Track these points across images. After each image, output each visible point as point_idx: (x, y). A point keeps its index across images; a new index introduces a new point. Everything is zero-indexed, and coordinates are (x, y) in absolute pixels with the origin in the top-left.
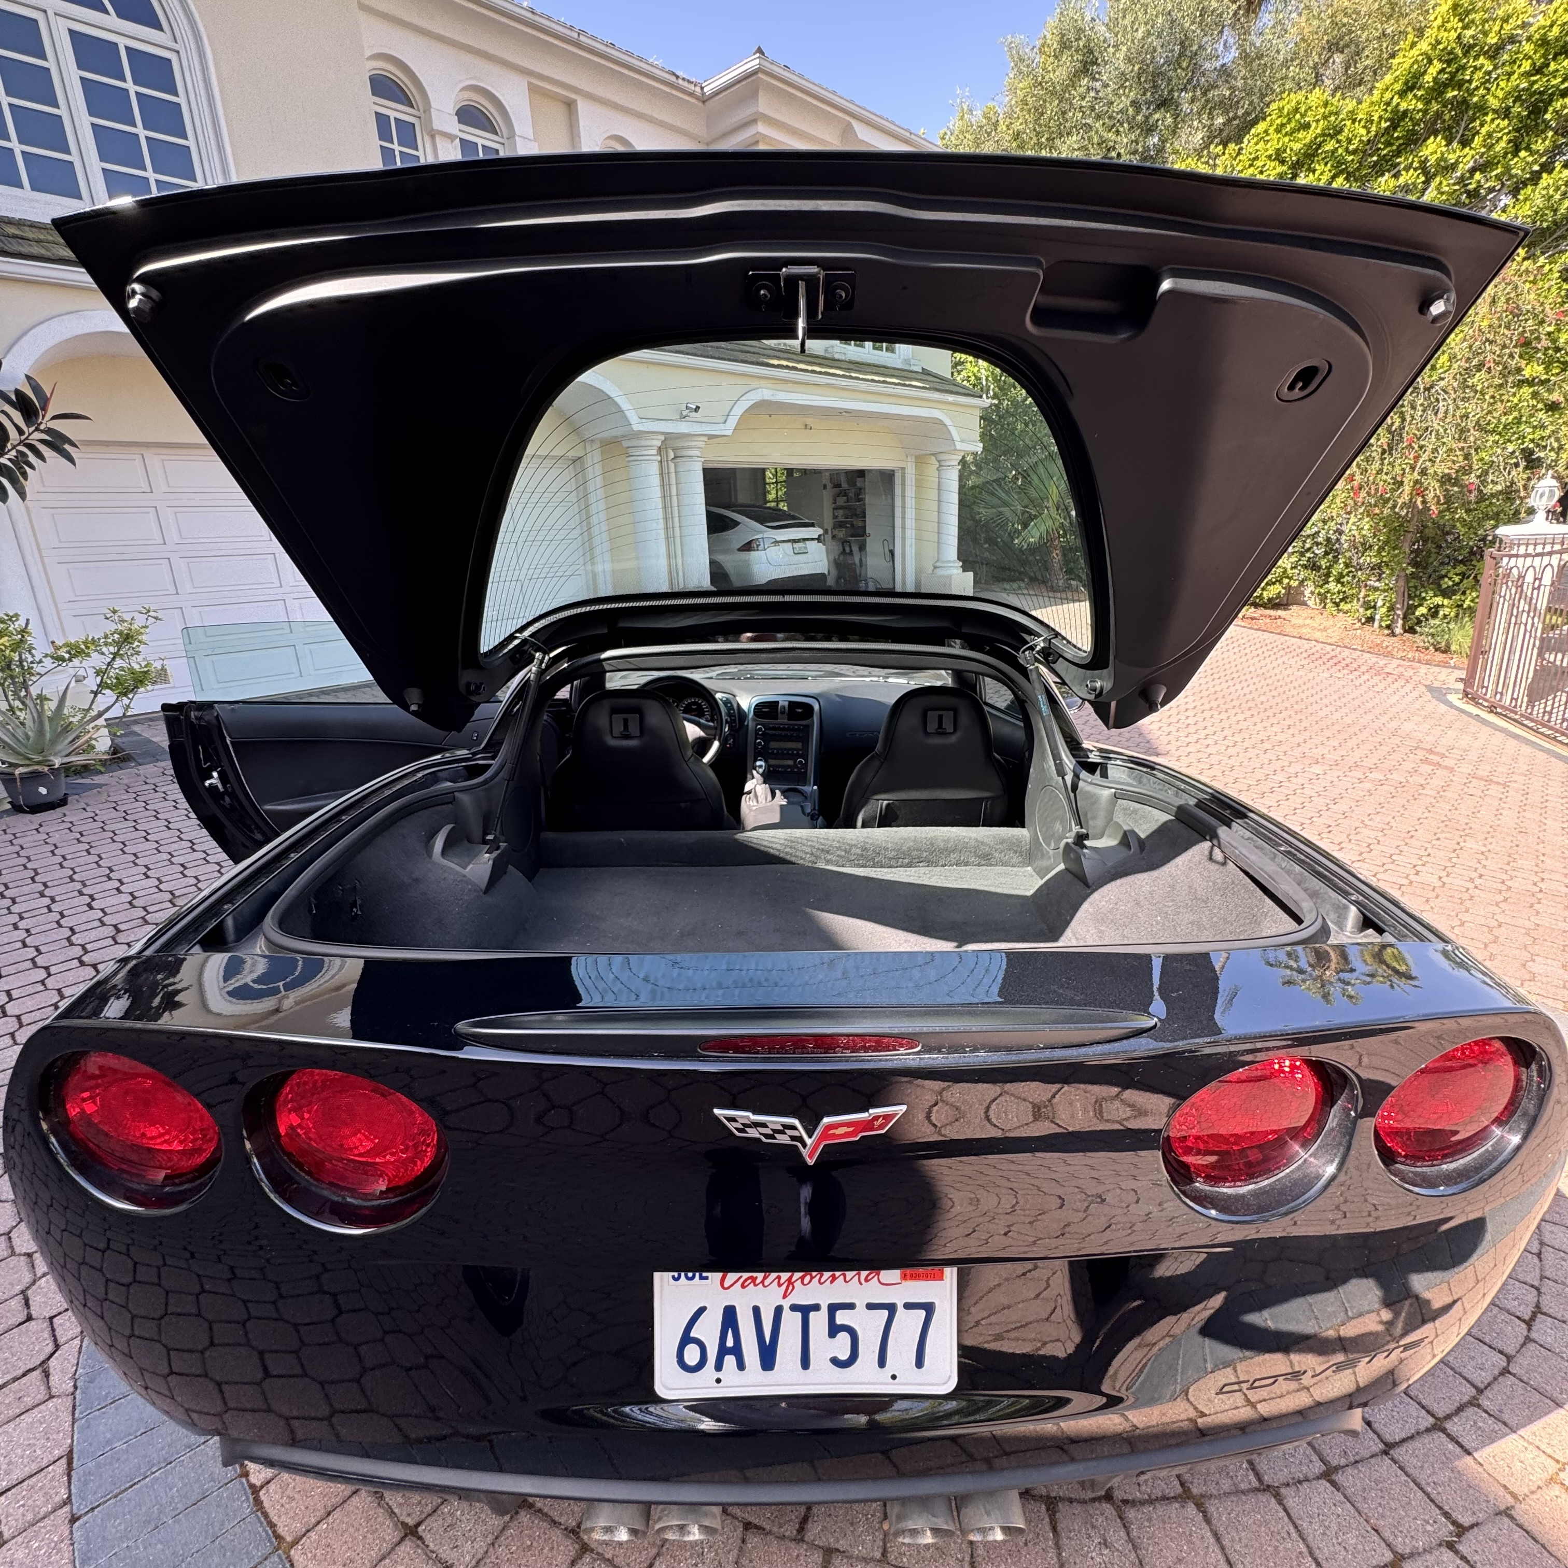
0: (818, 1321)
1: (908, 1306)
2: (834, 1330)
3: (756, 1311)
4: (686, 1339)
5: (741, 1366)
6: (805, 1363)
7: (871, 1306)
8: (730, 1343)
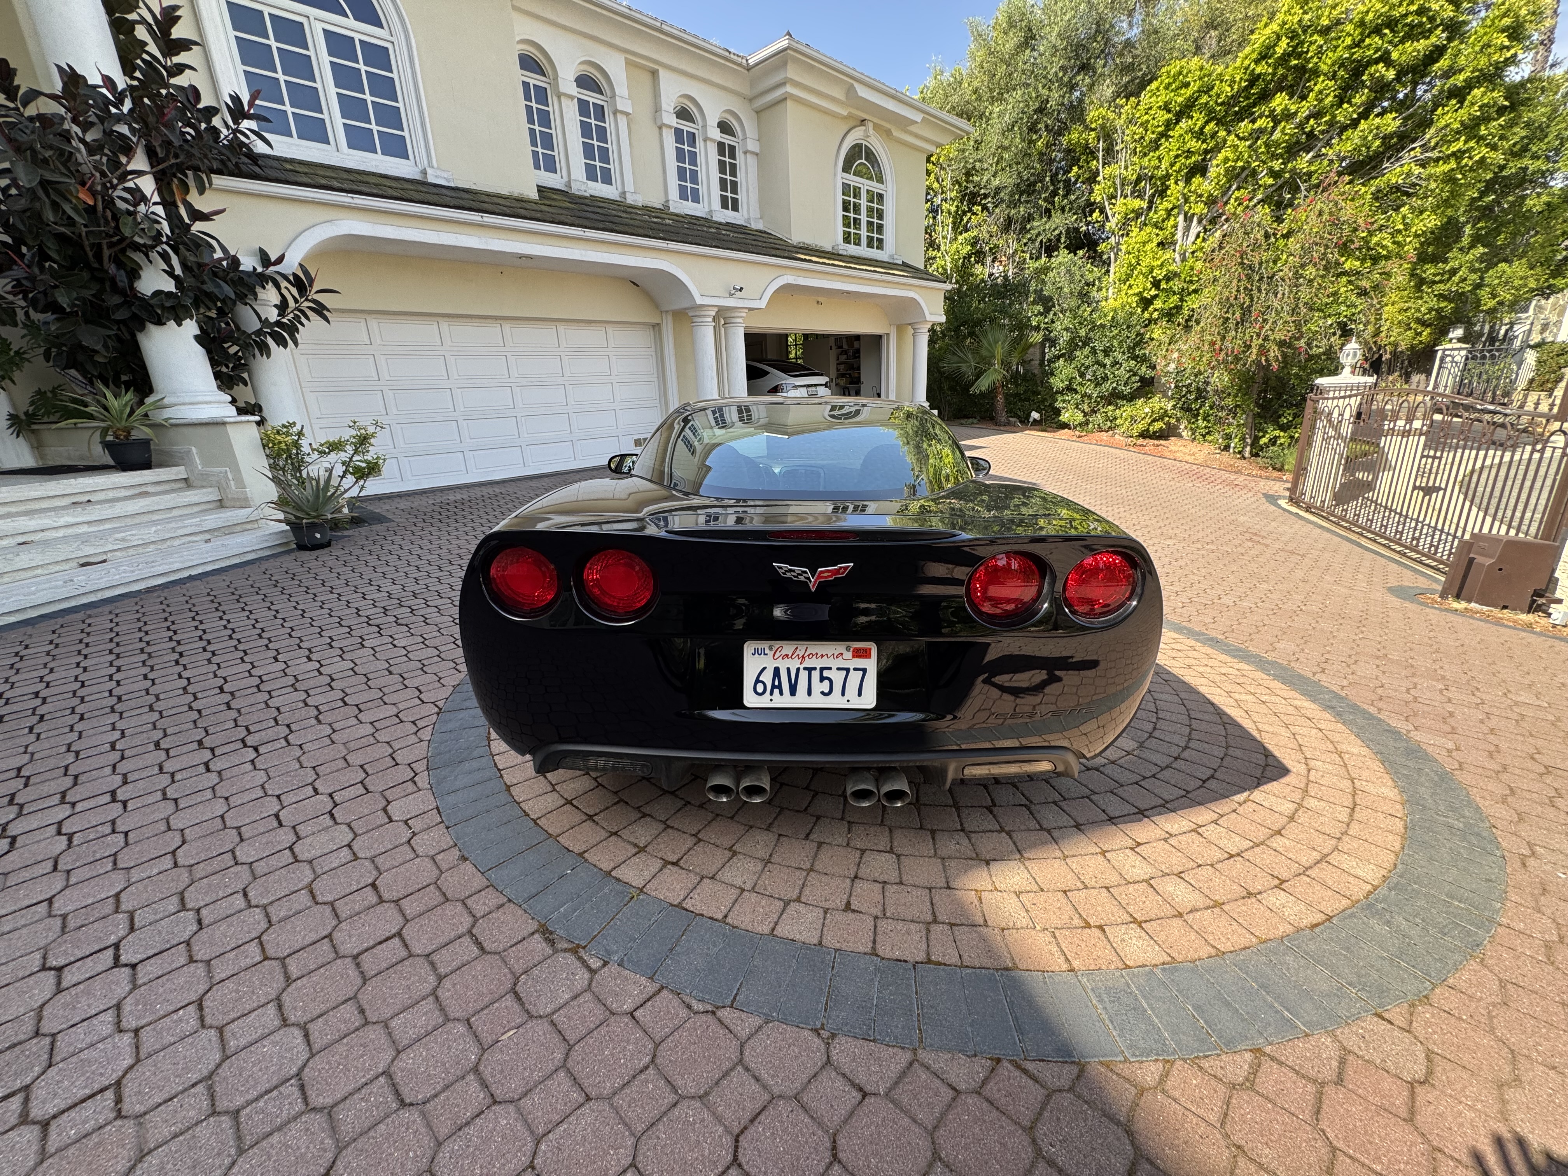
0: (816, 675)
1: (855, 669)
2: (822, 679)
3: (788, 669)
4: (758, 681)
5: (781, 693)
6: (809, 694)
7: (838, 669)
8: (777, 683)
